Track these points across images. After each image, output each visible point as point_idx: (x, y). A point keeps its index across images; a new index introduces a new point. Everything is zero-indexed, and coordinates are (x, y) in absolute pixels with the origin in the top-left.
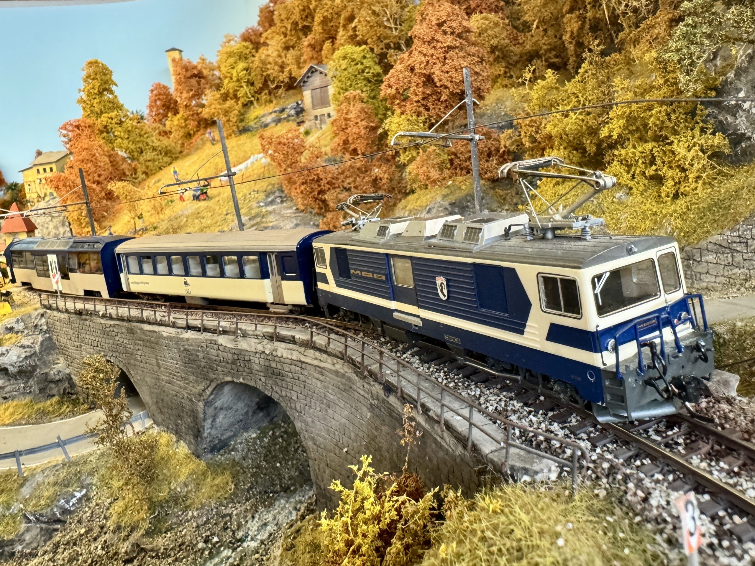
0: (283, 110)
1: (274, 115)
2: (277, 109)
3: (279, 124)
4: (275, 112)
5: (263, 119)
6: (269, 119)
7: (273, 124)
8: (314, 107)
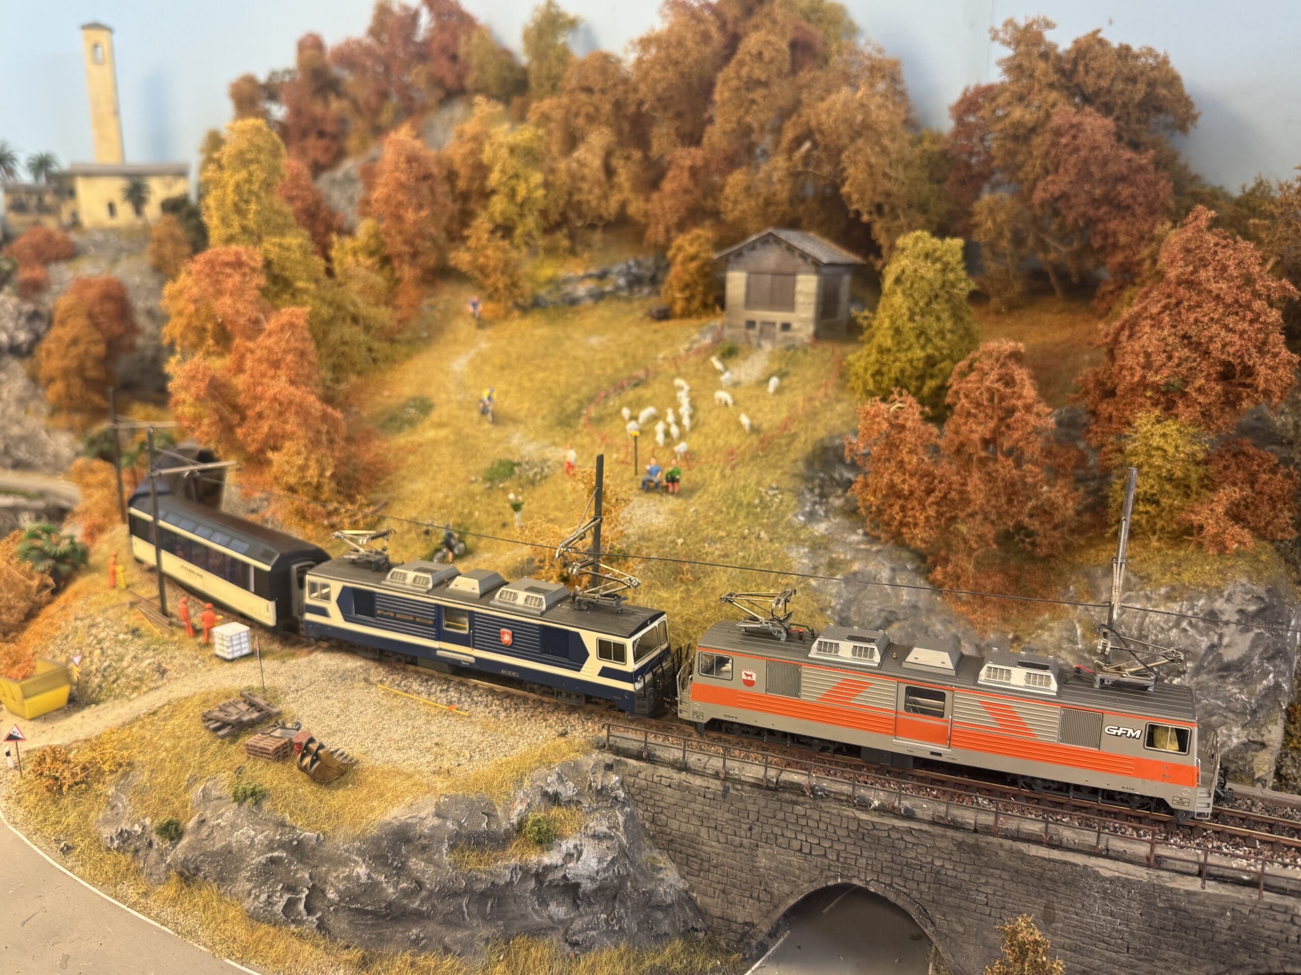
0: (602, 276)
1: (590, 284)
2: (593, 270)
3: (602, 304)
4: (590, 276)
5: (569, 288)
6: (581, 290)
7: (589, 302)
8: (750, 301)
